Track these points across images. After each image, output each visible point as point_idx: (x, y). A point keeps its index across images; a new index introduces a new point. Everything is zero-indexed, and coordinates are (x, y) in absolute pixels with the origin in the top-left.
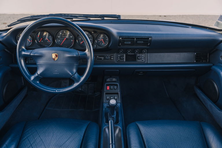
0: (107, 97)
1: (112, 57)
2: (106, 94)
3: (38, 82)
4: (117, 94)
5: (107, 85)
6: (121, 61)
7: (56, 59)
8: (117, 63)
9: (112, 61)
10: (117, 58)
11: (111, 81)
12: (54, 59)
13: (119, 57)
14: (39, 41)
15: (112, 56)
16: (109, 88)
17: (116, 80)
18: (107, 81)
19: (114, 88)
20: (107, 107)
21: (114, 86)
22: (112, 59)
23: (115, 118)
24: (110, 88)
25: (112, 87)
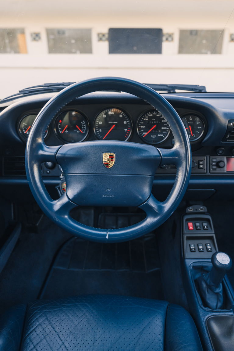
0: (190, 246)
1: (201, 163)
2: (189, 238)
3: (66, 217)
4: (211, 238)
5: (189, 220)
6: (218, 170)
7: (112, 164)
8: (209, 174)
9: (202, 171)
10: (211, 164)
11: (196, 211)
12: (107, 165)
13: (213, 164)
14: (61, 132)
15: (202, 161)
16: (193, 227)
17: (206, 211)
18: (187, 212)
19: (204, 227)
20: (193, 267)
21: (201, 222)
22: (201, 166)
23: (221, 294)
24: (196, 227)
25: (198, 224)
